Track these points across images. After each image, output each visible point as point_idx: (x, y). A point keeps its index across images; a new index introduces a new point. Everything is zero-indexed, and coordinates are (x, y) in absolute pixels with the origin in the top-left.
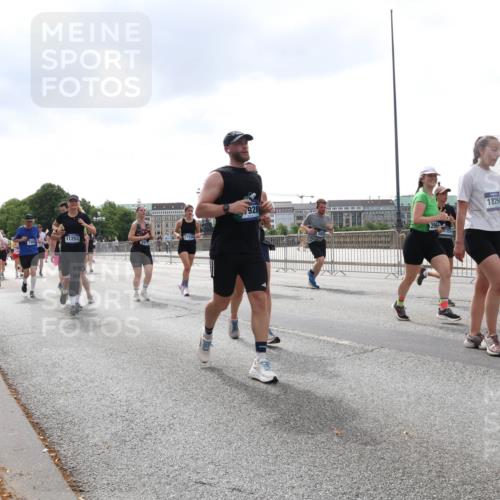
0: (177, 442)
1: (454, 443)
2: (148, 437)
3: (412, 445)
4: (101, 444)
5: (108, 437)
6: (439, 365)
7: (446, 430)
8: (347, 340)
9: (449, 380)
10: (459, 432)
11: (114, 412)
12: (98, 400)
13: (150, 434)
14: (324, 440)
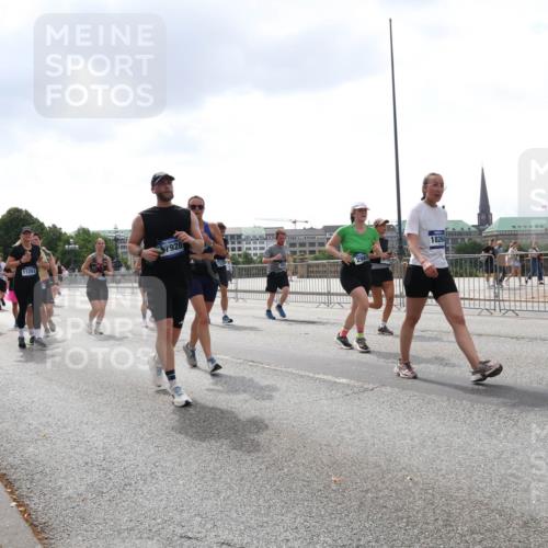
0: (160, 493)
2: (127, 488)
3: (416, 491)
4: (75, 496)
5: (83, 488)
6: (445, 404)
7: (454, 475)
8: (344, 378)
9: (455, 420)
11: (89, 460)
12: (73, 448)
13: (130, 485)
14: (321, 487)
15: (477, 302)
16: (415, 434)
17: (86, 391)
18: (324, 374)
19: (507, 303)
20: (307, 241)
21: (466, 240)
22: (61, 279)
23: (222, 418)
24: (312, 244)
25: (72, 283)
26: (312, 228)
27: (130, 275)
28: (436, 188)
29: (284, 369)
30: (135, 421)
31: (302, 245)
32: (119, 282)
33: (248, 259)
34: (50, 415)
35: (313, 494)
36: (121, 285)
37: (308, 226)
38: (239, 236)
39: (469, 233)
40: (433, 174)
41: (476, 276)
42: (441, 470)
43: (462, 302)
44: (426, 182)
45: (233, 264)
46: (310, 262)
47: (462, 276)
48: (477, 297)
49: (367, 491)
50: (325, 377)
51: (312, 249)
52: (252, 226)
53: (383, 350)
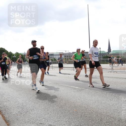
0: (35, 114)
1: (104, 112)
2: (28, 112)
3: (94, 113)
4: (15, 114)
5: (17, 112)
6: (100, 93)
7: (102, 109)
8: (77, 87)
9: (103, 97)
10: (106, 110)
11: (19, 106)
12: (15, 103)
13: (28, 111)
14: (72, 112)
15: (108, 70)
16: (93, 100)
17: (18, 90)
18: (73, 86)
19: (114, 70)
20: (69, 55)
21: (105, 55)
22: (12, 64)
23: (49, 96)
24: (70, 56)
25: (15, 65)
26: (70, 53)
27: (28, 63)
28: (96, 43)
29: (63, 85)
30: (29, 97)
31: (68, 56)
32: (25, 65)
33: (55, 60)
34: (9, 96)
35: (70, 114)
36: (26, 65)
37: (69, 52)
38: (53, 54)
39: (106, 54)
40: (95, 40)
41: (107, 64)
42: (99, 108)
43: (103, 69)
44: (94, 42)
45: (52, 61)
46: (69, 60)
47: (104, 64)
48: (108, 68)
49: (83, 113)
50: (73, 87)
51: (70, 57)
52: (56, 52)
53: (86, 81)
